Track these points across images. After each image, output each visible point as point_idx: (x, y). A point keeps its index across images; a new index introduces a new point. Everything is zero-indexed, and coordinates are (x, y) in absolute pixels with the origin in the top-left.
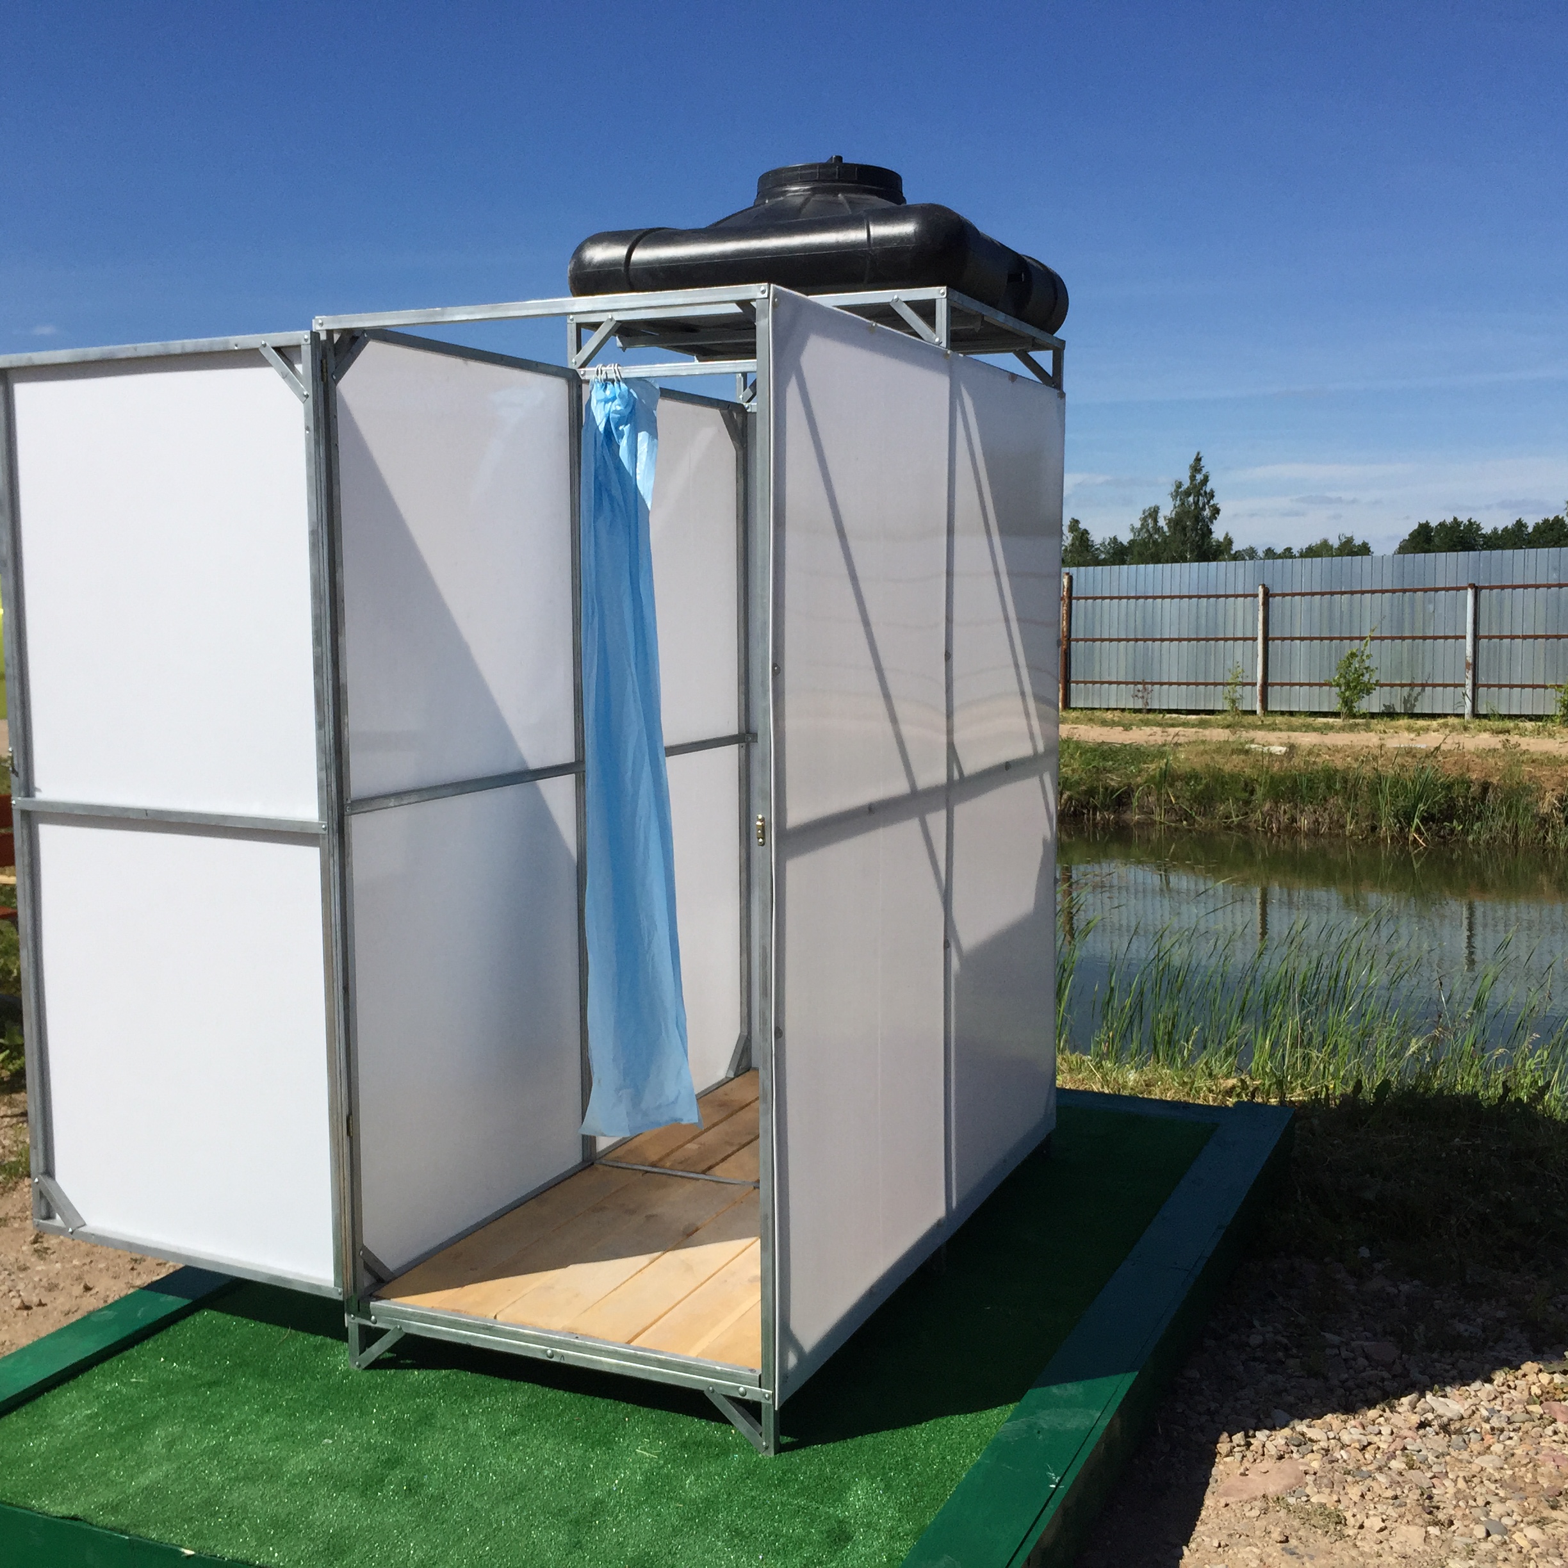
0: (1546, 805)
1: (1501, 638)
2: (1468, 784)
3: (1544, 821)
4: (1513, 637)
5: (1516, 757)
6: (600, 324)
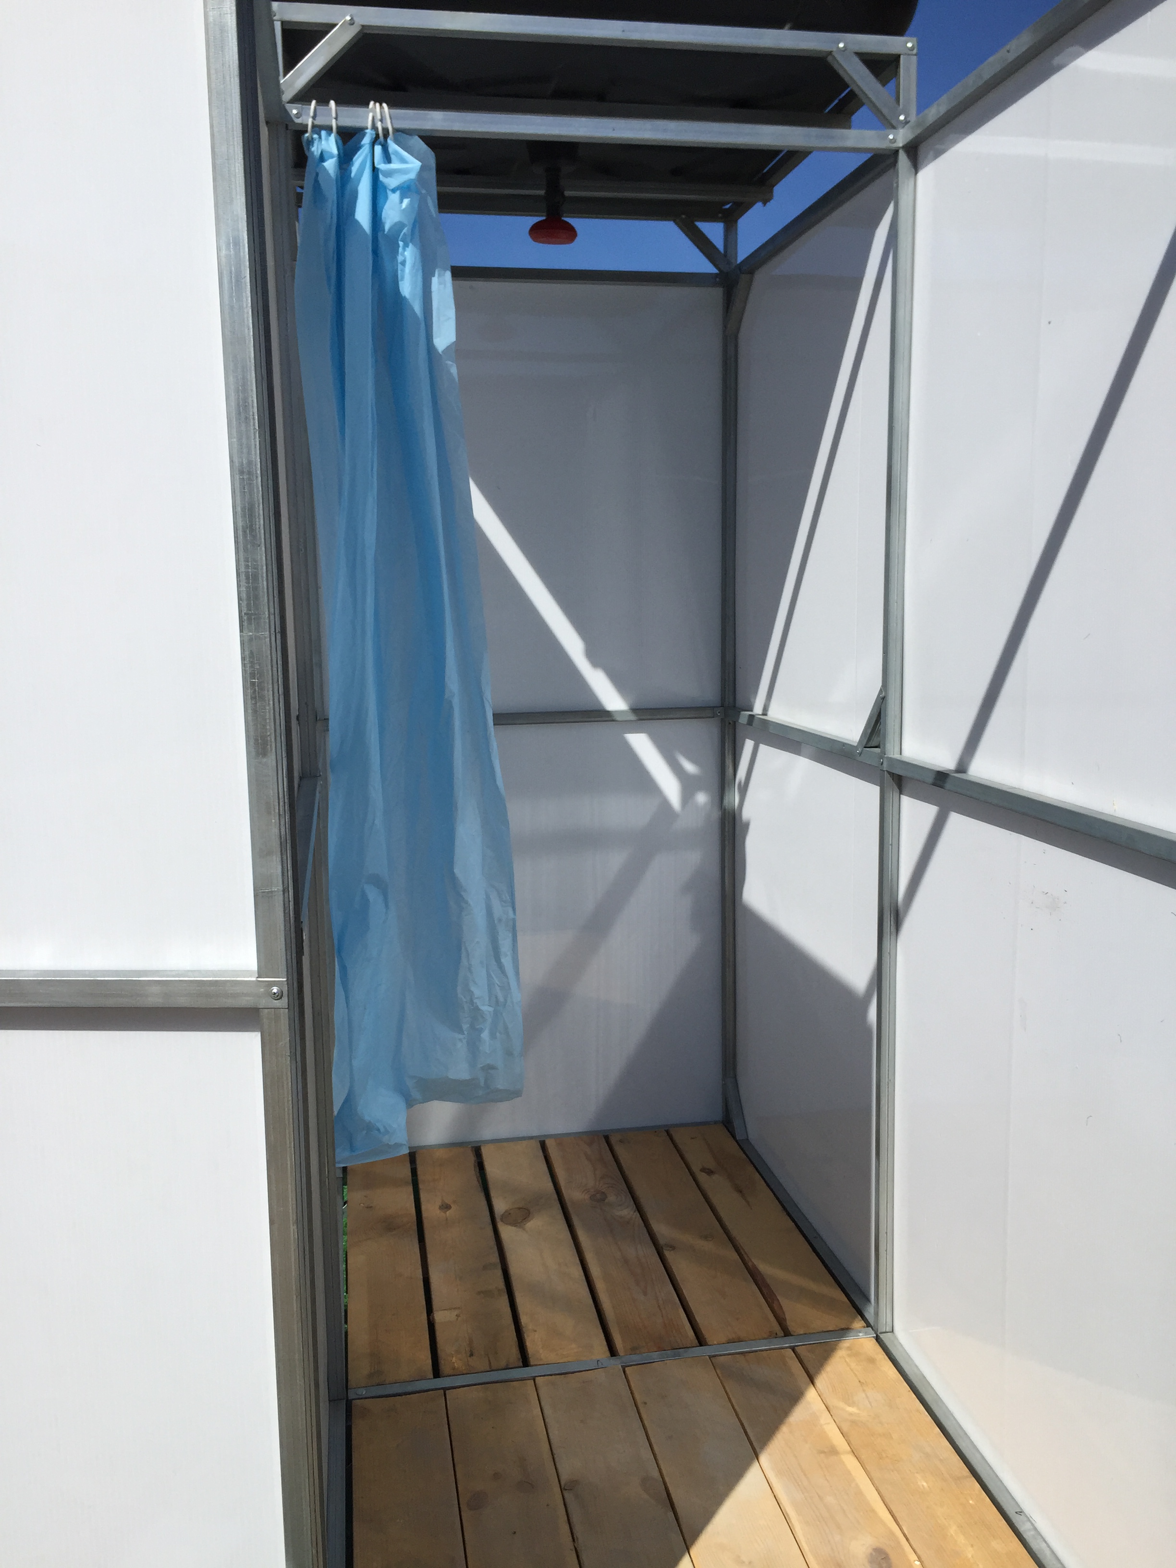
6: (328, 27)
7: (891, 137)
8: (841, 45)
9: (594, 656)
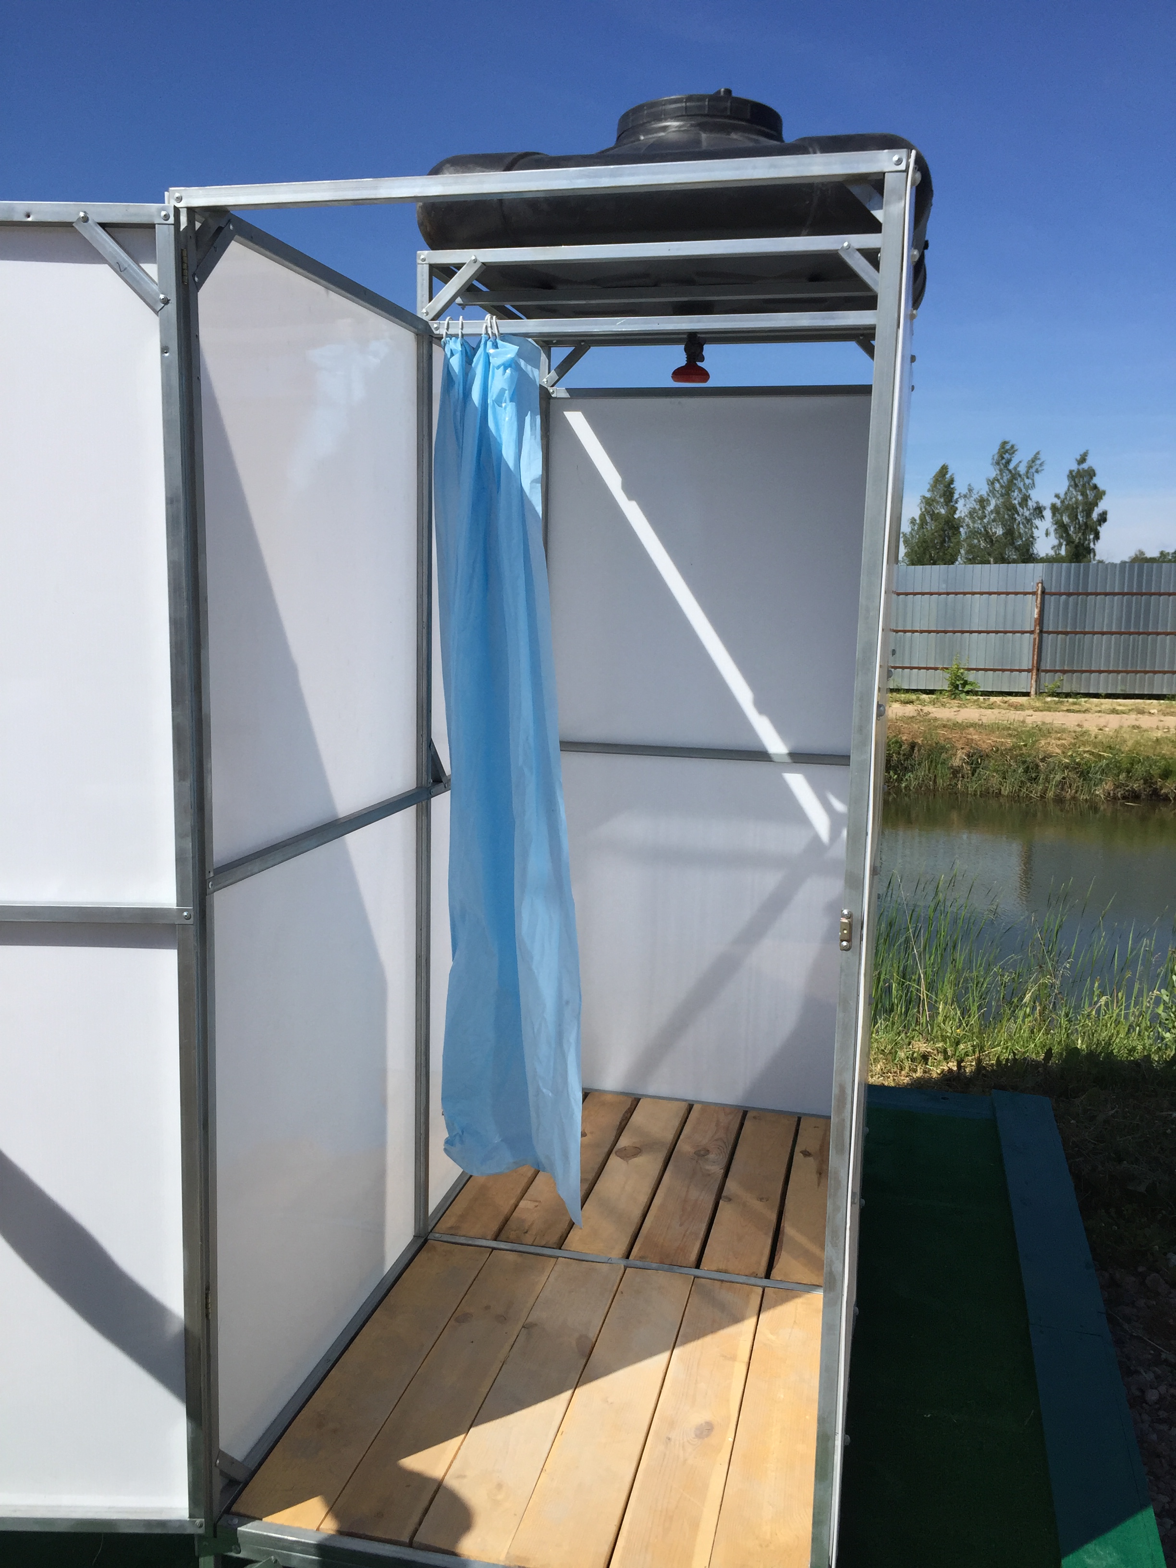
0: (958, 760)
1: (905, 632)
2: (899, 744)
3: (956, 772)
4: (913, 632)
5: (933, 724)
6: (459, 266)
9: (761, 706)
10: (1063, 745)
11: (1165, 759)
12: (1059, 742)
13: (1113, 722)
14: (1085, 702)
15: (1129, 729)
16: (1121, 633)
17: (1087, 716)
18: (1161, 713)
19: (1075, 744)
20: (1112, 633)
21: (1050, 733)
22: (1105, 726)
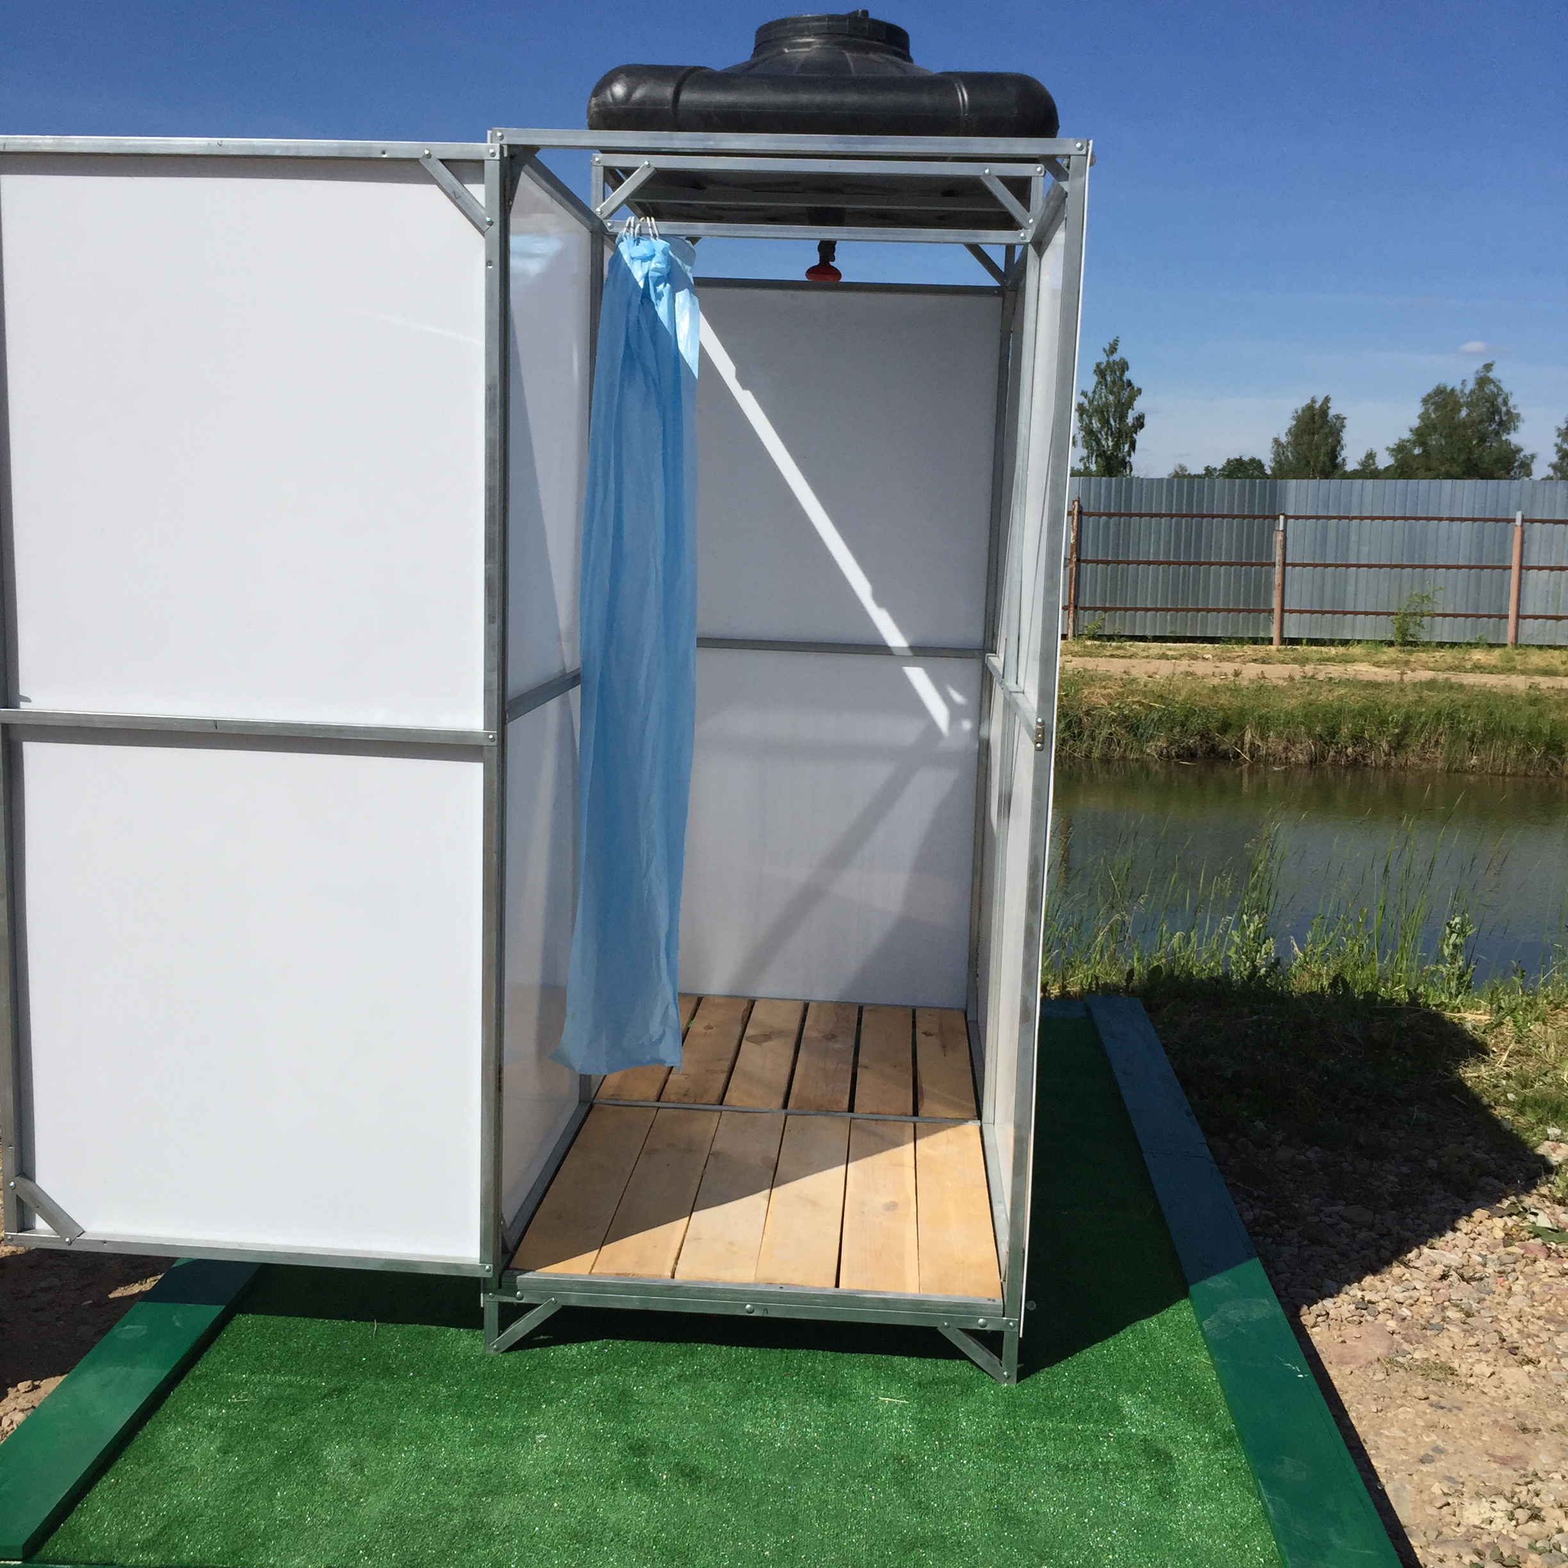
6: (633, 170)
7: (1022, 235)
8: (987, 171)
10: (1109, 695)
11: (1224, 710)
12: (1104, 692)
13: (1164, 669)
14: (1130, 646)
15: (1182, 676)
16: (1169, 563)
17: (1134, 661)
18: (1215, 659)
19: (1122, 694)
20: (1160, 563)
21: (1094, 681)
22: (1156, 673)
